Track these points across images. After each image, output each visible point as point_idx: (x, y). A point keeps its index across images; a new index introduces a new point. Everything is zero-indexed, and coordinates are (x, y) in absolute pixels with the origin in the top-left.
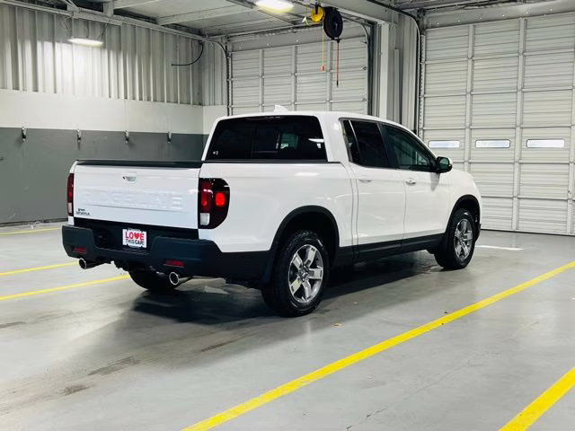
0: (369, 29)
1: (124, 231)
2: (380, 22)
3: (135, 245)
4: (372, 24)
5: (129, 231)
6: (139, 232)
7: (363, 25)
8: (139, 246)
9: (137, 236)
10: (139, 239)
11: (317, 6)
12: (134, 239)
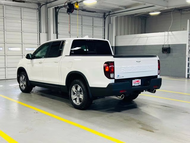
1: (133, 81)
3: (137, 85)
5: (135, 80)
6: (138, 80)
8: (138, 85)
9: (137, 81)
10: (138, 82)
12: (137, 83)
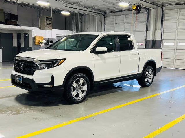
0: (147, 11)
2: (151, 9)
4: (148, 9)
7: (146, 9)
11: (134, 5)
